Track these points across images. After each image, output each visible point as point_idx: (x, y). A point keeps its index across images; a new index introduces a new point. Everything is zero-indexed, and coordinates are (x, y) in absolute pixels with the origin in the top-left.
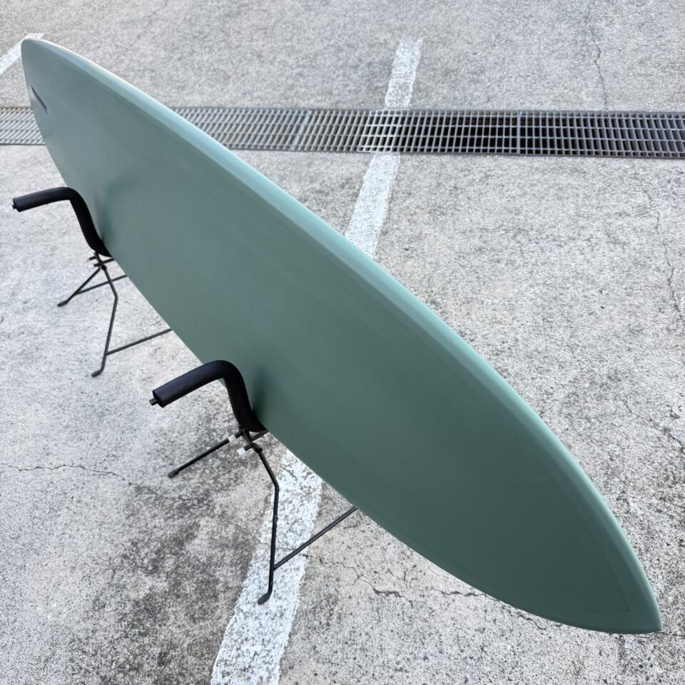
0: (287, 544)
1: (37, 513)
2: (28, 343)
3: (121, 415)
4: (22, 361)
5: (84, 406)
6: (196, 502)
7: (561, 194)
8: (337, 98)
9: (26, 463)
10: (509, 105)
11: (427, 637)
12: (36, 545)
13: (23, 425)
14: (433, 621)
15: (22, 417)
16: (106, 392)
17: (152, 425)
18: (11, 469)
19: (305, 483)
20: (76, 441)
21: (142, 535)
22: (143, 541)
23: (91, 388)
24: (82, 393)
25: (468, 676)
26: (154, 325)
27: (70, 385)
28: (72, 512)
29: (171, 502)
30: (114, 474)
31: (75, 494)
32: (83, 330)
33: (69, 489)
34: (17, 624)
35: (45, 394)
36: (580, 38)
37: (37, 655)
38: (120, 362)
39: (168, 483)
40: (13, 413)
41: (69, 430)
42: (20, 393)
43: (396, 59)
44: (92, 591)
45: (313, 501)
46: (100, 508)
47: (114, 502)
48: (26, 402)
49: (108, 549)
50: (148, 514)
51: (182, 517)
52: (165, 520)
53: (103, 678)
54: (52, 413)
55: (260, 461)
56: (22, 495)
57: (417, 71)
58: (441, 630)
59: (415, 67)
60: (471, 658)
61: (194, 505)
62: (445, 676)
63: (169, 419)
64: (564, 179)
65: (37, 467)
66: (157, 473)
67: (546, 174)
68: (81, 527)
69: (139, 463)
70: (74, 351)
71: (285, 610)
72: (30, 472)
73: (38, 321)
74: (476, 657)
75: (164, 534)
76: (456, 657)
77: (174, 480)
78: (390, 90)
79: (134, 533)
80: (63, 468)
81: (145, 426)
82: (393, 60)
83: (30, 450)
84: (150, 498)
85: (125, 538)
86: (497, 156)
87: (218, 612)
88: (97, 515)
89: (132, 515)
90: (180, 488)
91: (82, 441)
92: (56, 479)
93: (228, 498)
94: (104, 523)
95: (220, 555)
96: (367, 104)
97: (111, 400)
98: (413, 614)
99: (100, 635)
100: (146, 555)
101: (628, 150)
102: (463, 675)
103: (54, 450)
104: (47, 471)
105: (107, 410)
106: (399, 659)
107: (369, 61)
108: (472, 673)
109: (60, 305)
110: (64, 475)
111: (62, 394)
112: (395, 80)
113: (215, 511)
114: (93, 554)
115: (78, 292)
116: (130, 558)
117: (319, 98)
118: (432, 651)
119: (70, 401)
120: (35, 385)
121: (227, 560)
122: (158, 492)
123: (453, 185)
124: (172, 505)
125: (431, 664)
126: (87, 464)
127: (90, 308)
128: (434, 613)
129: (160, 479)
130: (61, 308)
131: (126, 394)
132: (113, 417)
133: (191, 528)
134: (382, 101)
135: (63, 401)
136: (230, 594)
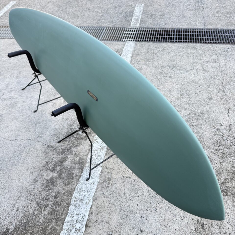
0: (96, 163)
1: (16, 154)
2: (12, 102)
3: (42, 124)
4: (10, 107)
5: (31, 121)
6: (67, 150)
7: (188, 55)
8: (115, 23)
9: (12, 138)
10: (172, 26)
11: (139, 190)
12: (16, 163)
13: (11, 127)
14: (141, 185)
15: (11, 124)
16: (37, 117)
17: (52, 127)
18: (7, 140)
19: (102, 145)
20: (28, 131)
21: (49, 160)
22: (50, 162)
23: (33, 116)
24: (30, 117)
25: (152, 202)
26: (53, 96)
27: (26, 114)
28: (27, 153)
29: (59, 150)
30: (40, 142)
31: (28, 148)
32: (30, 98)
33: (26, 146)
34: (10, 186)
35: (18, 117)
36: (197, 4)
37: (16, 195)
38: (42, 107)
39: (58, 145)
40: (7, 123)
41: (26, 128)
42: (10, 117)
43: (135, 11)
44: (33, 177)
45: (104, 150)
46: (36, 152)
47: (40, 150)
48: (12, 120)
49: (39, 164)
50: (51, 154)
51: (62, 155)
52: (57, 155)
53: (37, 202)
54: (20, 123)
55: (87, 138)
56: (11, 148)
57: (142, 15)
58: (143, 188)
59: (141, 13)
60: (153, 197)
61: (66, 151)
62: (144, 202)
63: (58, 125)
64: (189, 50)
65: (16, 140)
66: (54, 142)
67: (183, 49)
68: (30, 158)
69: (49, 138)
70: (27, 104)
71: (95, 182)
72: (13, 141)
73: (15, 95)
74: (154, 196)
75: (57, 160)
76: (148, 196)
77: (60, 144)
78: (133, 21)
79: (47, 160)
80: (24, 140)
81: (50, 127)
82: (134, 11)
83: (13, 134)
84: (52, 149)
85: (44, 161)
86: (167, 43)
87: (73, 183)
88: (35, 154)
89: (46, 154)
90: (62, 146)
91: (30, 132)
92: (22, 143)
93: (77, 149)
94: (37, 157)
95: (74, 166)
96: (125, 26)
97: (39, 119)
98: (135, 183)
99: (36, 190)
100: (51, 166)
101: (211, 41)
102: (150, 201)
103: (21, 134)
104: (19, 141)
105: (38, 122)
106: (130, 197)
107: (125, 11)
108: (153, 201)
109: (22, 90)
110: (24, 142)
111: (23, 117)
112: (134, 18)
113: (73, 153)
114: (34, 166)
115: (28, 85)
116: (46, 167)
117: (109, 23)
118: (140, 194)
119: (26, 119)
120: (15, 115)
121: (77, 167)
122: (55, 147)
123: (153, 52)
124: (59, 151)
125: (140, 198)
126: (32, 138)
127: (32, 91)
128: (141, 183)
129: (55, 143)
130: (23, 91)
131: (44, 117)
132: (40, 124)
133: (65, 158)
134: (130, 25)
135: (24, 119)
136: (77, 178)
